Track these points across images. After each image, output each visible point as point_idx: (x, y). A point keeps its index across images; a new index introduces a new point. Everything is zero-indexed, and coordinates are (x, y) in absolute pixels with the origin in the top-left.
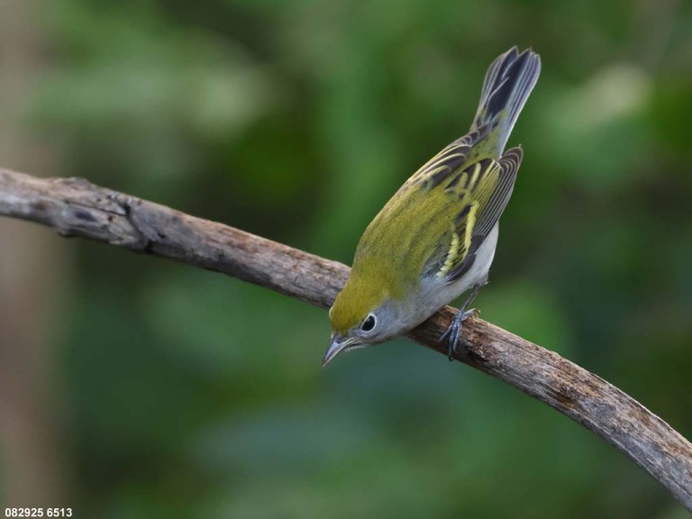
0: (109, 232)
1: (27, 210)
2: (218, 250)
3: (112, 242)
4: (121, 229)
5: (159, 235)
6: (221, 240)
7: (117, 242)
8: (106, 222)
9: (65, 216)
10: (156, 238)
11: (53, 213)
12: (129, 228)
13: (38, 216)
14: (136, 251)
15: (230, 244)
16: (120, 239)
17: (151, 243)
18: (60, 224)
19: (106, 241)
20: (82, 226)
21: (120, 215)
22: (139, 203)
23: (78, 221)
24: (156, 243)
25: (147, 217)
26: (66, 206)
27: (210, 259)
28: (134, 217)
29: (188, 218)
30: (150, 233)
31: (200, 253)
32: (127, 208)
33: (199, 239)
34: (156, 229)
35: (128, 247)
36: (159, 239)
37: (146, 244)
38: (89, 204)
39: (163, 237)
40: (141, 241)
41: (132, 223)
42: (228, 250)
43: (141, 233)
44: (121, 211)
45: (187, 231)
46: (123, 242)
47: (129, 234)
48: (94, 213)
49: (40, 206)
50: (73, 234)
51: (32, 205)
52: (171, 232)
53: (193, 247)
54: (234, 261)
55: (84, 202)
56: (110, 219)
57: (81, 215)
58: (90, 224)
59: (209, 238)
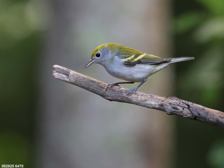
0: (183, 113)
1: (157, 106)
2: (217, 118)
3: (184, 116)
4: (186, 112)
5: (198, 114)
6: (218, 116)
7: (185, 116)
8: (182, 110)
9: (169, 108)
10: (197, 115)
11: (165, 107)
12: (189, 112)
13: (161, 108)
14: (191, 119)
15: (220, 117)
16: (186, 115)
17: (196, 117)
18: (168, 111)
19: (182, 116)
20: (174, 111)
21: (186, 108)
22: (192, 104)
23: (173, 110)
24: (197, 116)
25: (195, 108)
26: (170, 105)
27: (214, 122)
28: (191, 108)
29: (207, 109)
30: (196, 114)
31: (211, 120)
32: (188, 105)
33: (211, 115)
34: (197, 112)
35: (189, 118)
36: (198, 115)
37: (194, 117)
38: (176, 104)
39: (199, 114)
40: (193, 116)
41: (190, 110)
42: (220, 119)
43: (193, 113)
44: (186, 106)
45: (207, 113)
46: (187, 116)
47: (189, 114)
48: (178, 107)
49: (162, 105)
50: (172, 114)
51: (159, 105)
52: (202, 113)
53: (209, 118)
54: (221, 122)
55: (175, 104)
56: (183, 109)
57: (174, 108)
58: (177, 111)
59: (214, 115)
